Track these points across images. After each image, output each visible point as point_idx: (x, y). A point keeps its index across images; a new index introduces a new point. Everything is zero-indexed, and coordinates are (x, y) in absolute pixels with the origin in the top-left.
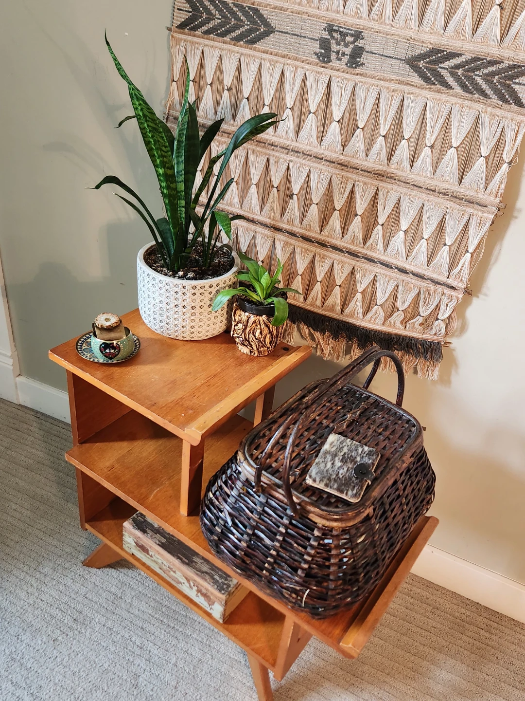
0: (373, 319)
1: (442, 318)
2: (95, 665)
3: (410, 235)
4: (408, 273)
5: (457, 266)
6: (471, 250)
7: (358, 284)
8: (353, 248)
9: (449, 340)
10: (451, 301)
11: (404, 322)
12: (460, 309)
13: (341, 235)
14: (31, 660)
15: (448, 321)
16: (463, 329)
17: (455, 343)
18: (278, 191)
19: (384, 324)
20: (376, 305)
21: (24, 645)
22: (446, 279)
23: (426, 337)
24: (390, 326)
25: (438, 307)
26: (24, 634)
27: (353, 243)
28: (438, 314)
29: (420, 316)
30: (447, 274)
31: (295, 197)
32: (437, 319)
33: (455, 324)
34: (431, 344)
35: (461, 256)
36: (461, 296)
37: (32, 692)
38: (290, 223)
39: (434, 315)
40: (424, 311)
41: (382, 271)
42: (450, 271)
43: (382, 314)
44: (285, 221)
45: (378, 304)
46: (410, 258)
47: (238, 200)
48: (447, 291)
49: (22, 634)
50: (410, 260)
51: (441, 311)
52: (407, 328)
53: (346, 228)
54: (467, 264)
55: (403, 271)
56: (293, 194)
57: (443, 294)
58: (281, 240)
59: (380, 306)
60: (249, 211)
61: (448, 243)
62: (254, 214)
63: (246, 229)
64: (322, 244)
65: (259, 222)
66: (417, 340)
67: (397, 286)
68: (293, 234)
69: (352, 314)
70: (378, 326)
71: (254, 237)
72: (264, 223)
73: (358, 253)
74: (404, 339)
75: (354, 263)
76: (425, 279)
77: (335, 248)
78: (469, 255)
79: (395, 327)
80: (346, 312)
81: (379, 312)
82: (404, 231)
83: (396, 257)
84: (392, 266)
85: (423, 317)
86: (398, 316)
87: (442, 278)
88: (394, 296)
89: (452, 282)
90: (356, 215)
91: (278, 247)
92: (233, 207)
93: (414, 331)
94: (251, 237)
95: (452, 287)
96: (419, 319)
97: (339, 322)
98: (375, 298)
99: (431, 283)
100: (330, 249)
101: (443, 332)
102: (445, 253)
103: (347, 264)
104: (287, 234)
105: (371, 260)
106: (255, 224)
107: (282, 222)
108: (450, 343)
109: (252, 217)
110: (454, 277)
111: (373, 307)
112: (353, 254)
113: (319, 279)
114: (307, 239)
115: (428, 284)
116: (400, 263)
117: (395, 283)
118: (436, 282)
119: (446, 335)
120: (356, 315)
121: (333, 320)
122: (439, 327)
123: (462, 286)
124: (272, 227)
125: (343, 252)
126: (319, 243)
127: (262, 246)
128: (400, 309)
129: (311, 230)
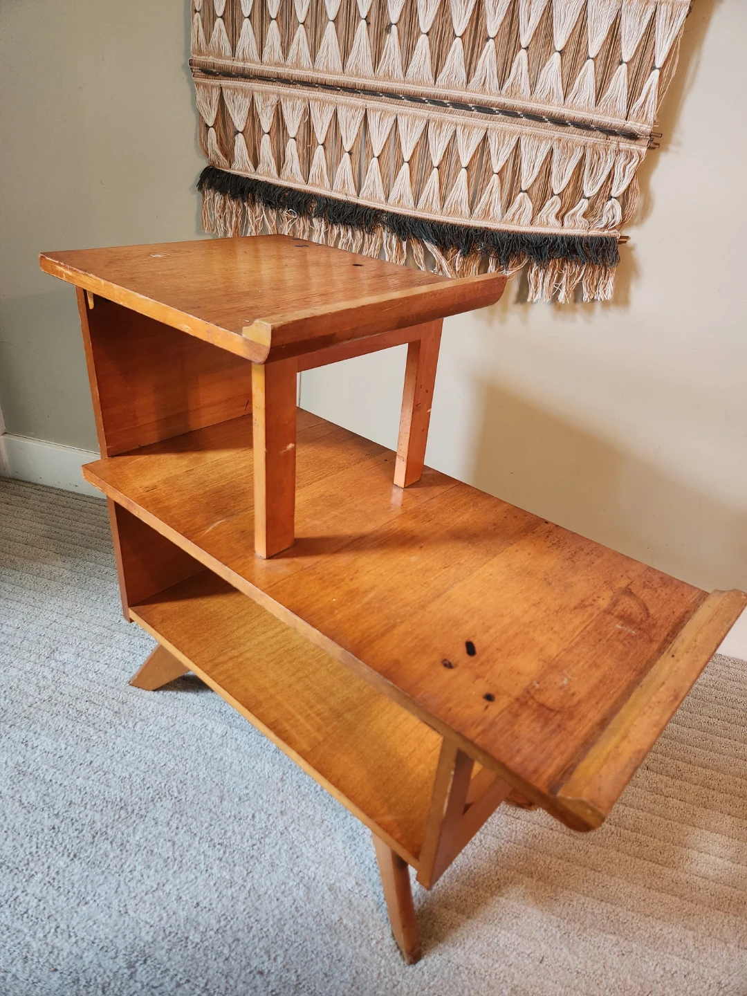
0: (517, 216)
1: (615, 196)
3: (569, 56)
4: (566, 125)
5: (640, 94)
6: (659, 63)
7: (494, 160)
8: (485, 98)
9: (625, 233)
10: (630, 161)
11: (560, 217)
12: (643, 173)
13: (465, 80)
14: (52, 771)
15: (625, 198)
16: (646, 209)
17: (635, 235)
18: (368, 24)
19: (532, 222)
20: (521, 191)
21: (38, 752)
22: (623, 121)
23: (593, 233)
24: (541, 225)
25: (610, 176)
26: (37, 739)
27: (483, 90)
28: (611, 189)
29: (585, 198)
30: (625, 113)
31: (394, 28)
32: (610, 198)
33: (636, 201)
34: (602, 243)
35: (644, 76)
36: (644, 150)
38: (389, 76)
39: (605, 193)
40: (590, 189)
41: (528, 130)
42: (629, 106)
43: (529, 206)
44: (381, 74)
45: (523, 189)
46: (571, 96)
47: (308, 54)
48: (625, 145)
49: (34, 739)
50: (571, 100)
51: (616, 183)
52: (565, 224)
53: (473, 66)
54: (653, 88)
55: (559, 122)
56: (391, 24)
57: (618, 152)
58: (376, 110)
59: (526, 191)
60: (325, 70)
61: (626, 58)
62: (335, 73)
63: (323, 103)
64: (437, 102)
65: (341, 87)
66: (581, 238)
67: (551, 151)
68: (393, 95)
69: (486, 214)
70: (523, 227)
71: (336, 114)
72: (349, 86)
73: (493, 105)
74: (564, 238)
75: (486, 125)
76: (592, 129)
77: (459, 105)
78: (656, 73)
79: (548, 225)
80: (476, 211)
81: (524, 203)
82: (560, 52)
83: (548, 100)
84: (544, 117)
85: (589, 198)
86: (553, 205)
87: (617, 122)
88: (546, 172)
89: (632, 125)
90: (488, 39)
91: (373, 122)
92: (302, 69)
93: (575, 227)
94: (330, 115)
95: (632, 136)
96: (583, 205)
97: (468, 228)
98: (519, 181)
99: (601, 135)
100: (451, 108)
101: (618, 218)
102: (620, 78)
103: (476, 129)
104: (384, 97)
105: (510, 113)
106: (336, 92)
107: (376, 78)
108: (627, 237)
109: (331, 80)
110: (635, 115)
111: (516, 195)
112: (485, 109)
113: (436, 164)
114: (414, 98)
115: (596, 139)
116: (556, 109)
117: (548, 146)
118: (609, 131)
119: (622, 223)
120: (492, 215)
121: (460, 226)
122: (613, 210)
123: (647, 128)
124: (361, 90)
125: (469, 109)
126: (433, 102)
127: (348, 126)
128: (556, 192)
129: (420, 83)
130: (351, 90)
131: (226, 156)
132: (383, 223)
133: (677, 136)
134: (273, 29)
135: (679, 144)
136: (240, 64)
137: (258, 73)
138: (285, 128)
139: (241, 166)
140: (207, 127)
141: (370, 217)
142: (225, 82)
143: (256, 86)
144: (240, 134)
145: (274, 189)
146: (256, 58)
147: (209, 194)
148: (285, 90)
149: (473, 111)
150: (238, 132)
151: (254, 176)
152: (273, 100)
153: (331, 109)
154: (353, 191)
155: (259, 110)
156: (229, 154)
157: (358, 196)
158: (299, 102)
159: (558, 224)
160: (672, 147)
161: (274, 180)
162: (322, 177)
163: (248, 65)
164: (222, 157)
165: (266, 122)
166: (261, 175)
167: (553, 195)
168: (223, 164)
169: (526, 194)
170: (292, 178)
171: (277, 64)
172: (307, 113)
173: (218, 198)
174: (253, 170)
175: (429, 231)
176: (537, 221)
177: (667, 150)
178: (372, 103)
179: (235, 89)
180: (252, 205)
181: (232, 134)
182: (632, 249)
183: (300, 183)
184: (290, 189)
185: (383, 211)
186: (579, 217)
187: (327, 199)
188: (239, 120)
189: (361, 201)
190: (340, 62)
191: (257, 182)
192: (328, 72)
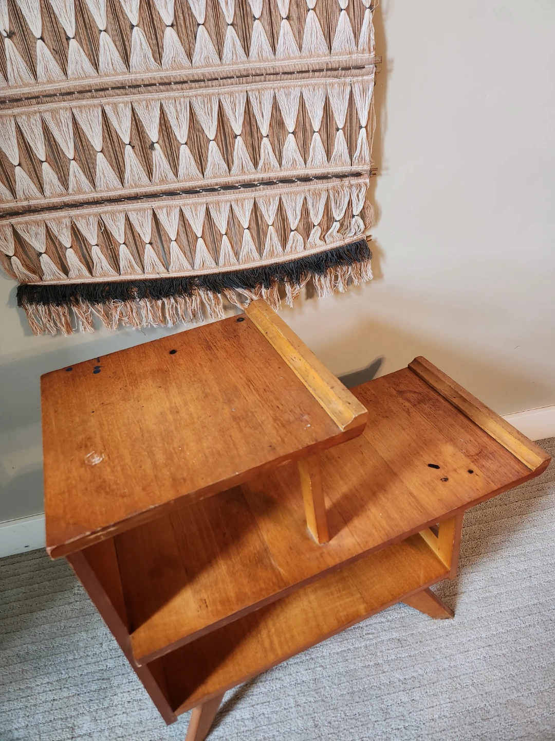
0: (294, 248)
1: (356, 214)
3: (300, 135)
4: (311, 180)
5: (356, 147)
7: (266, 217)
8: (247, 178)
9: (369, 234)
10: (360, 190)
11: (323, 237)
12: (370, 196)
13: (227, 170)
15: (363, 214)
16: (377, 215)
18: (133, 147)
19: (305, 248)
20: (291, 231)
22: (350, 167)
23: (347, 241)
24: (312, 247)
25: (350, 203)
27: (244, 173)
28: (352, 211)
29: (336, 221)
30: (350, 161)
31: (157, 146)
32: (353, 216)
33: (370, 213)
34: (357, 246)
35: (356, 135)
36: (367, 180)
38: (164, 181)
39: (349, 214)
40: (338, 215)
41: (285, 190)
42: (351, 157)
43: (299, 238)
44: (157, 181)
45: (293, 229)
46: (309, 161)
47: (87, 182)
48: (354, 181)
50: (310, 164)
51: (354, 206)
52: (327, 241)
53: (230, 159)
54: (364, 140)
55: (306, 179)
56: (153, 143)
57: (351, 186)
58: (161, 208)
59: (295, 230)
60: (106, 189)
61: (340, 126)
62: (116, 190)
63: (113, 213)
64: (209, 189)
65: (125, 198)
66: (342, 248)
67: (305, 199)
68: (171, 193)
69: (272, 254)
70: (300, 254)
71: (127, 218)
72: (132, 196)
73: (254, 181)
75: (253, 195)
76: (330, 178)
77: (227, 187)
78: (363, 129)
79: (316, 247)
80: (264, 254)
81: (295, 238)
82: (292, 133)
83: (294, 167)
84: (294, 179)
85: (338, 221)
86: (316, 233)
87: (346, 169)
88: (305, 212)
89: (356, 168)
91: (162, 217)
92: (85, 193)
93: (335, 241)
94: (123, 221)
95: (358, 175)
96: (336, 226)
98: (288, 224)
99: (337, 180)
100: (222, 191)
101: (362, 227)
102: (340, 140)
103: (246, 201)
104: (164, 197)
105: (269, 183)
106: (121, 203)
107: (153, 185)
108: (370, 236)
110: (357, 161)
111: (289, 234)
112: (248, 185)
113: (223, 232)
114: (190, 191)
115: (334, 183)
116: (302, 171)
117: (303, 197)
118: (342, 176)
119: (366, 228)
120: (276, 253)
122: (357, 223)
123: (366, 167)
125: (237, 188)
126: (206, 190)
127: (141, 225)
128: (316, 224)
129: (192, 179)
130: (135, 198)
131: (34, 273)
132: (198, 286)
133: (384, 164)
134: (47, 169)
135: (387, 169)
136: (50, 201)
138: (85, 240)
139: (52, 277)
140: (9, 257)
141: (186, 285)
142: (15, 220)
143: (46, 215)
144: (43, 254)
145: (94, 288)
146: (39, 194)
147: (32, 307)
148: (75, 212)
149: (240, 188)
150: (41, 253)
151: (68, 282)
152: (66, 222)
153: (122, 216)
154: (162, 269)
155: (56, 233)
156: (37, 271)
157: (169, 272)
158: (92, 218)
159: (322, 243)
160: (383, 172)
161: (88, 279)
162: (132, 266)
164: (30, 274)
165: (66, 240)
166: (74, 279)
167: (314, 226)
168: (34, 280)
169: (295, 232)
170: (106, 275)
171: (61, 195)
172: (102, 224)
173: (42, 308)
174: (65, 277)
175: (235, 279)
176: (308, 245)
178: (155, 203)
179: (27, 223)
180: (77, 304)
181: (35, 256)
182: (375, 241)
183: (114, 276)
184: (109, 284)
186: (335, 233)
187: (144, 281)
188: (38, 244)
189: (172, 275)
190: (118, 181)
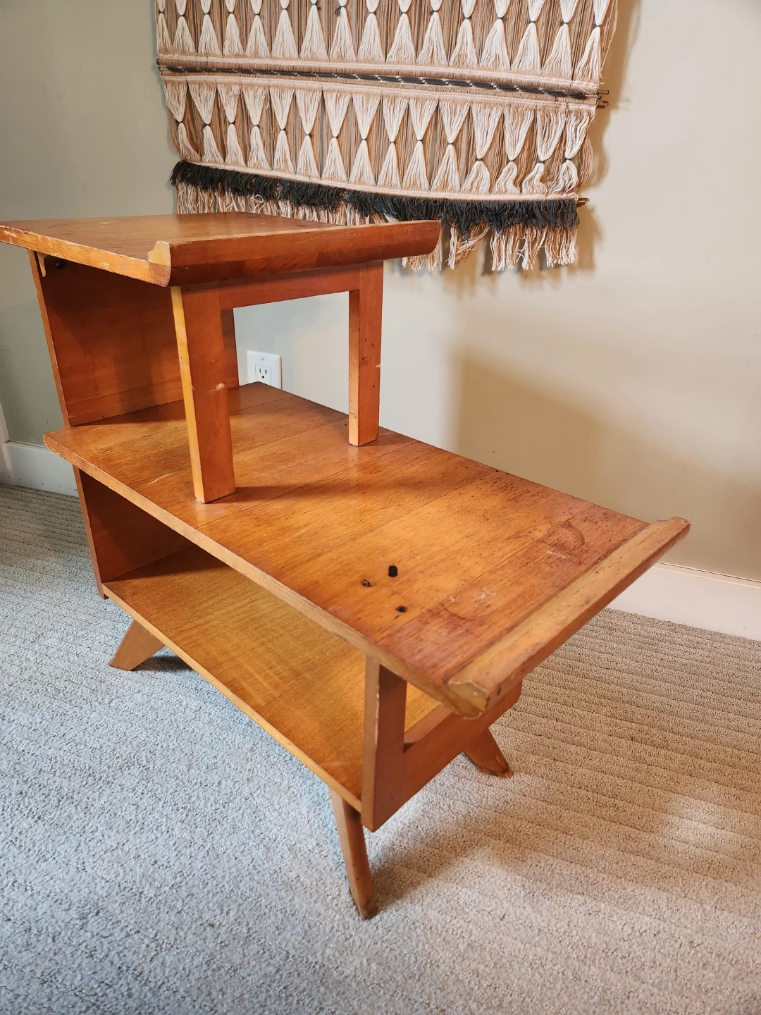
0: (475, 184)
1: (569, 157)
2: (125, 738)
3: (511, 23)
4: (514, 90)
5: (583, 53)
6: (599, 21)
7: (447, 131)
8: (434, 70)
9: (584, 195)
10: (581, 121)
11: (519, 181)
12: (595, 132)
13: (414, 54)
15: (579, 159)
18: (319, 9)
19: (490, 190)
20: (477, 160)
22: (570, 81)
23: (551, 197)
24: (499, 191)
25: (563, 139)
26: (14, 714)
27: (432, 63)
28: (565, 151)
29: (540, 162)
30: (571, 73)
31: (343, 10)
32: (565, 160)
33: (591, 162)
34: (560, 205)
35: (586, 34)
36: (593, 109)
37: (25, 779)
38: (342, 58)
39: (558, 156)
40: (544, 153)
41: (478, 98)
42: (574, 67)
43: (486, 174)
44: (335, 56)
45: (479, 157)
46: (516, 61)
47: (265, 44)
48: (574, 105)
49: (11, 714)
50: (516, 65)
51: (569, 143)
52: (523, 189)
53: (420, 40)
54: (596, 45)
55: (507, 87)
56: (340, 7)
57: (568, 113)
58: (332, 91)
59: (482, 160)
60: (282, 56)
61: (566, 18)
62: (291, 59)
63: (282, 89)
64: (389, 78)
65: (298, 72)
66: (539, 203)
67: (503, 117)
68: (346, 75)
69: (445, 186)
70: (482, 196)
71: (294, 98)
72: (305, 71)
73: (442, 77)
74: (522, 203)
75: (437, 97)
76: (540, 92)
77: (410, 79)
78: (597, 30)
79: (507, 192)
80: (435, 182)
81: (481, 172)
82: (502, 18)
83: (496, 66)
84: (492, 84)
85: (544, 162)
86: (510, 172)
87: (563, 82)
88: (500, 137)
89: (580, 85)
90: (432, 12)
91: (330, 103)
92: (260, 57)
93: (534, 192)
94: (289, 100)
95: (580, 96)
96: (539, 169)
97: (427, 201)
98: (474, 149)
99: (550, 97)
100: (402, 83)
101: (575, 180)
102: (563, 37)
103: (428, 102)
104: (338, 78)
105: (460, 82)
106: (293, 77)
107: (329, 60)
108: (586, 199)
109: (288, 66)
110: (580, 74)
111: (472, 164)
112: (435, 81)
113: (392, 139)
114: (368, 77)
115: (545, 102)
116: (503, 75)
117: (499, 113)
118: (556, 93)
119: (579, 185)
120: (450, 186)
121: (419, 199)
122: (569, 173)
123: (593, 86)
124: (317, 73)
125: (420, 82)
126: (385, 78)
127: (307, 110)
128: (511, 158)
129: (372, 61)
130: (307, 74)
131: (197, 150)
132: (345, 201)
133: (625, 92)
134: (232, 23)
135: (628, 100)
136: (203, 59)
137: (221, 66)
138: (248, 118)
139: (211, 158)
140: (177, 123)
141: (332, 195)
142: (191, 78)
143: (220, 78)
144: (207, 127)
145: (241, 177)
146: (218, 52)
147: (182, 187)
148: (246, 79)
149: (424, 83)
150: (206, 125)
151: (222, 167)
152: (236, 90)
153: (290, 94)
154: (315, 172)
155: (224, 102)
156: (199, 148)
157: (321, 177)
158: (260, 90)
159: (517, 190)
160: (621, 104)
161: (241, 168)
162: (286, 161)
163: (211, 59)
164: (192, 150)
165: (231, 113)
166: (229, 165)
167: (508, 161)
168: (194, 159)
169: (481, 162)
170: (259, 166)
171: (237, 56)
172: (268, 100)
173: (191, 191)
174: (222, 160)
175: (389, 204)
176: (496, 189)
177: (616, 107)
178: (327, 85)
179: (200, 84)
180: (222, 194)
181: (200, 127)
183: (266, 169)
184: (256, 176)
185: (344, 190)
186: (536, 181)
187: (292, 183)
188: (206, 114)
189: (324, 182)
190: (295, 47)
191: (225, 172)
192: (285, 58)
